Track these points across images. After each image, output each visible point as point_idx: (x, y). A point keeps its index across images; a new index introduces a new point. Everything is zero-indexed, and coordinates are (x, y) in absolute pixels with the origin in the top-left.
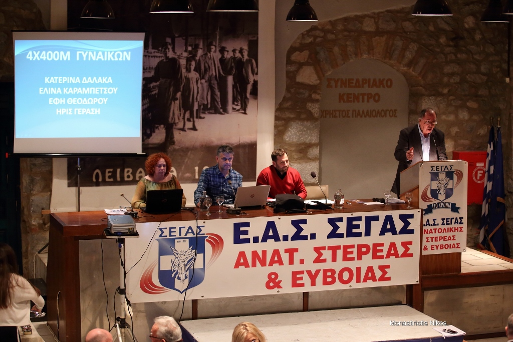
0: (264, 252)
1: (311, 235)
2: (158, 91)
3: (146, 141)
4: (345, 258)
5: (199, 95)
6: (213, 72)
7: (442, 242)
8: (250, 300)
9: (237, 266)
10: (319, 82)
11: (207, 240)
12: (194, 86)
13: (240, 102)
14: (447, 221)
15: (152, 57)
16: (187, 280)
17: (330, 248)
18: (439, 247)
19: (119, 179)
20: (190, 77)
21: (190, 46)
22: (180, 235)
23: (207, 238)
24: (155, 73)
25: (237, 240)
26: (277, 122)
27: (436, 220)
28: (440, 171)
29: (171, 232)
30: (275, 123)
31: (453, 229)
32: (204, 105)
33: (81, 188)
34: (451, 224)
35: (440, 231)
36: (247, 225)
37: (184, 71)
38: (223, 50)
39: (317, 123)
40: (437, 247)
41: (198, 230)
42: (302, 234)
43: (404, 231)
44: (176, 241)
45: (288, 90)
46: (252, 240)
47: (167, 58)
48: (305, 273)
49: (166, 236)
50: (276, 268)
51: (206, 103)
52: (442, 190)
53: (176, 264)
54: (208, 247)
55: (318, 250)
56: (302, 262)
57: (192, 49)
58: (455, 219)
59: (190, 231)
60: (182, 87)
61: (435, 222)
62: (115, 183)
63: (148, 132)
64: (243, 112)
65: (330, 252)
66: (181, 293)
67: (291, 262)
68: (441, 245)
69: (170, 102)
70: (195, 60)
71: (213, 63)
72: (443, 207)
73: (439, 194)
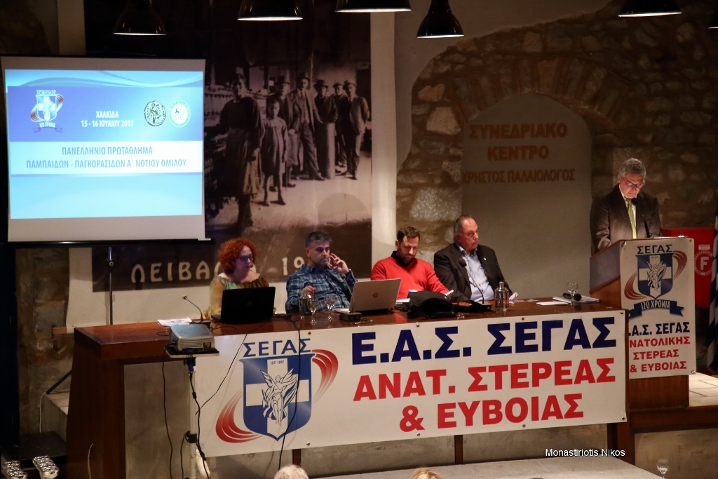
0: (397, 376)
1: (465, 349)
2: (227, 148)
3: (210, 221)
4: (515, 384)
5: (286, 152)
6: (306, 118)
7: (658, 360)
8: (378, 449)
9: (357, 398)
10: (459, 130)
11: (314, 360)
12: (278, 139)
13: (346, 162)
14: (664, 328)
15: (216, 96)
16: (286, 420)
17: (492, 369)
18: (654, 368)
19: (170, 278)
20: (273, 125)
21: (271, 79)
22: (275, 353)
23: (314, 357)
24: (221, 121)
25: (357, 359)
26: (400, 190)
27: (647, 326)
28: (652, 253)
29: (261, 348)
30: (398, 193)
31: (675, 340)
32: (293, 166)
33: (114, 293)
34: (671, 332)
35: (654, 342)
36: (372, 336)
37: (263, 116)
38: (319, 86)
39: (457, 191)
40: (651, 367)
41: (302, 345)
42: (451, 348)
43: (601, 342)
44: (269, 361)
45: (415, 142)
46: (378, 359)
47: (238, 97)
48: (457, 406)
49: (254, 355)
50: (414, 399)
51: (297, 164)
52: (655, 281)
53: (270, 396)
54: (315, 369)
55: (474, 371)
56: (452, 389)
57: (275, 84)
58: (676, 324)
59: (289, 347)
60: (261, 140)
61: (646, 330)
62: (165, 284)
63: (213, 207)
64: (351, 176)
65: (493, 374)
66: (277, 439)
67: (436, 390)
68: (656, 364)
69: (243, 163)
70: (280, 101)
71: (306, 105)
72: (657, 307)
73: (651, 288)
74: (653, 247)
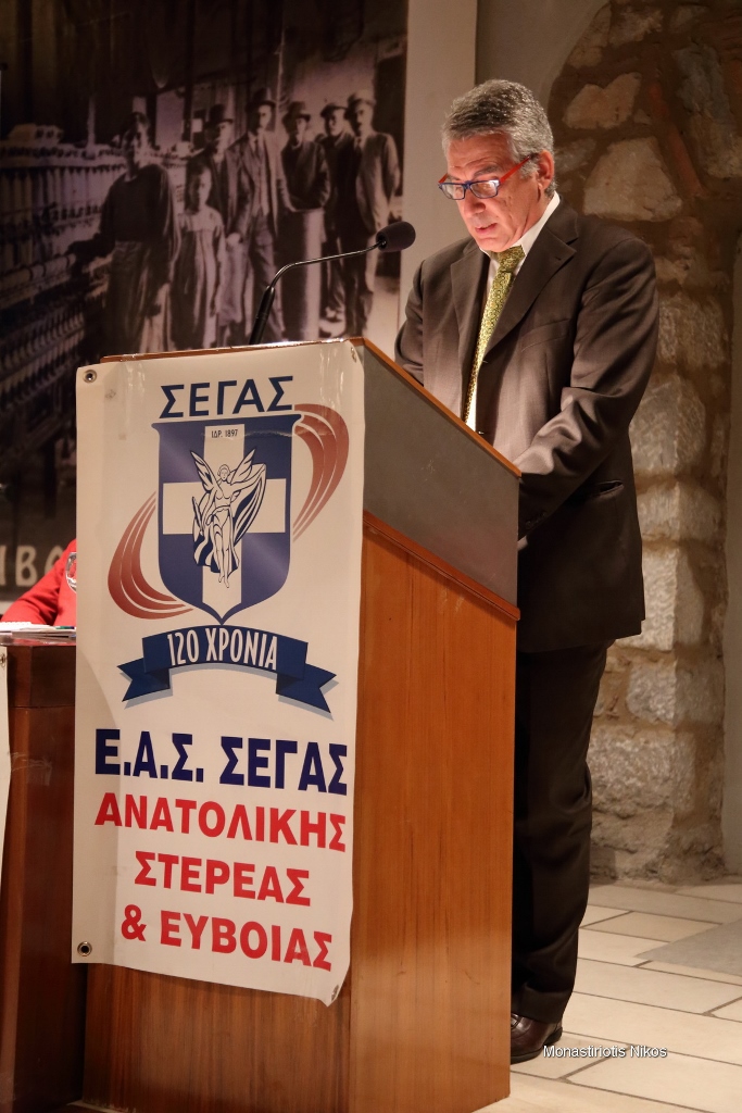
2: (110, 288)
5: (221, 290)
6: (262, 205)
7: (222, 903)
12: (205, 260)
13: (343, 308)
14: (256, 762)
15: (95, 170)
20: (196, 228)
21: (199, 115)
24: (102, 226)
28: (213, 415)
31: (295, 824)
32: (233, 324)
34: (280, 784)
35: (212, 820)
37: (179, 207)
40: (196, 932)
47: (133, 167)
51: (238, 318)
52: (223, 544)
57: (205, 126)
58: (302, 750)
60: (172, 265)
61: (184, 757)
68: (217, 922)
69: (138, 320)
70: (211, 166)
71: (264, 172)
72: (227, 659)
73: (206, 570)
74: (222, 385)
